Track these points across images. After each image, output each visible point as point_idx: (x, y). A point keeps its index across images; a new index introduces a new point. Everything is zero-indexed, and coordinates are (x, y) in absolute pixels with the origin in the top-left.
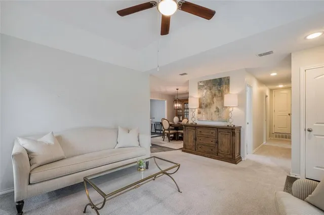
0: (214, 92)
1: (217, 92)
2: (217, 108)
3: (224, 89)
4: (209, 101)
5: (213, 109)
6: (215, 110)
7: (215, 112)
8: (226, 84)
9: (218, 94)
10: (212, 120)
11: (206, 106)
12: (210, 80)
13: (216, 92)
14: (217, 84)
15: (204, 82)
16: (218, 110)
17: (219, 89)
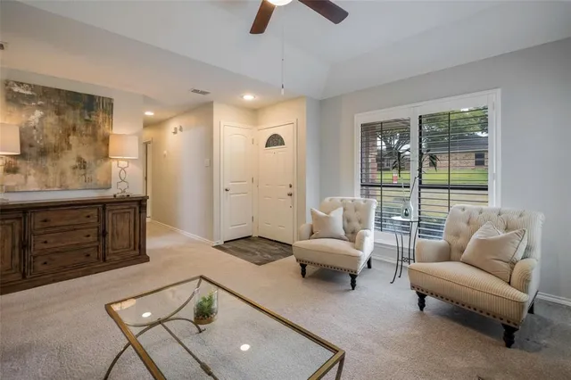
0: (71, 122)
1: (80, 124)
2: (80, 159)
3: (100, 120)
4: (52, 140)
5: (69, 160)
6: (74, 163)
7: (75, 168)
8: (104, 111)
9: (83, 128)
10: (64, 188)
11: (43, 153)
12: (59, 90)
13: (79, 122)
14: (81, 105)
15: (33, 87)
16: (82, 164)
17: (87, 118)
